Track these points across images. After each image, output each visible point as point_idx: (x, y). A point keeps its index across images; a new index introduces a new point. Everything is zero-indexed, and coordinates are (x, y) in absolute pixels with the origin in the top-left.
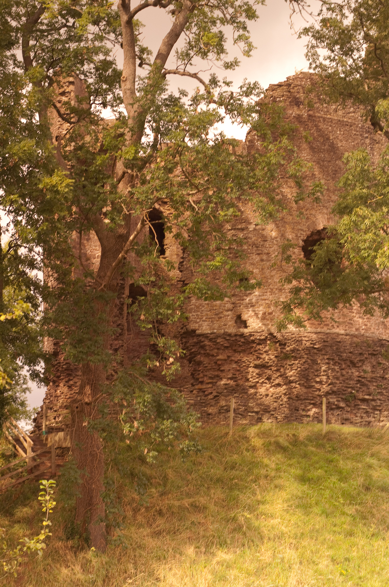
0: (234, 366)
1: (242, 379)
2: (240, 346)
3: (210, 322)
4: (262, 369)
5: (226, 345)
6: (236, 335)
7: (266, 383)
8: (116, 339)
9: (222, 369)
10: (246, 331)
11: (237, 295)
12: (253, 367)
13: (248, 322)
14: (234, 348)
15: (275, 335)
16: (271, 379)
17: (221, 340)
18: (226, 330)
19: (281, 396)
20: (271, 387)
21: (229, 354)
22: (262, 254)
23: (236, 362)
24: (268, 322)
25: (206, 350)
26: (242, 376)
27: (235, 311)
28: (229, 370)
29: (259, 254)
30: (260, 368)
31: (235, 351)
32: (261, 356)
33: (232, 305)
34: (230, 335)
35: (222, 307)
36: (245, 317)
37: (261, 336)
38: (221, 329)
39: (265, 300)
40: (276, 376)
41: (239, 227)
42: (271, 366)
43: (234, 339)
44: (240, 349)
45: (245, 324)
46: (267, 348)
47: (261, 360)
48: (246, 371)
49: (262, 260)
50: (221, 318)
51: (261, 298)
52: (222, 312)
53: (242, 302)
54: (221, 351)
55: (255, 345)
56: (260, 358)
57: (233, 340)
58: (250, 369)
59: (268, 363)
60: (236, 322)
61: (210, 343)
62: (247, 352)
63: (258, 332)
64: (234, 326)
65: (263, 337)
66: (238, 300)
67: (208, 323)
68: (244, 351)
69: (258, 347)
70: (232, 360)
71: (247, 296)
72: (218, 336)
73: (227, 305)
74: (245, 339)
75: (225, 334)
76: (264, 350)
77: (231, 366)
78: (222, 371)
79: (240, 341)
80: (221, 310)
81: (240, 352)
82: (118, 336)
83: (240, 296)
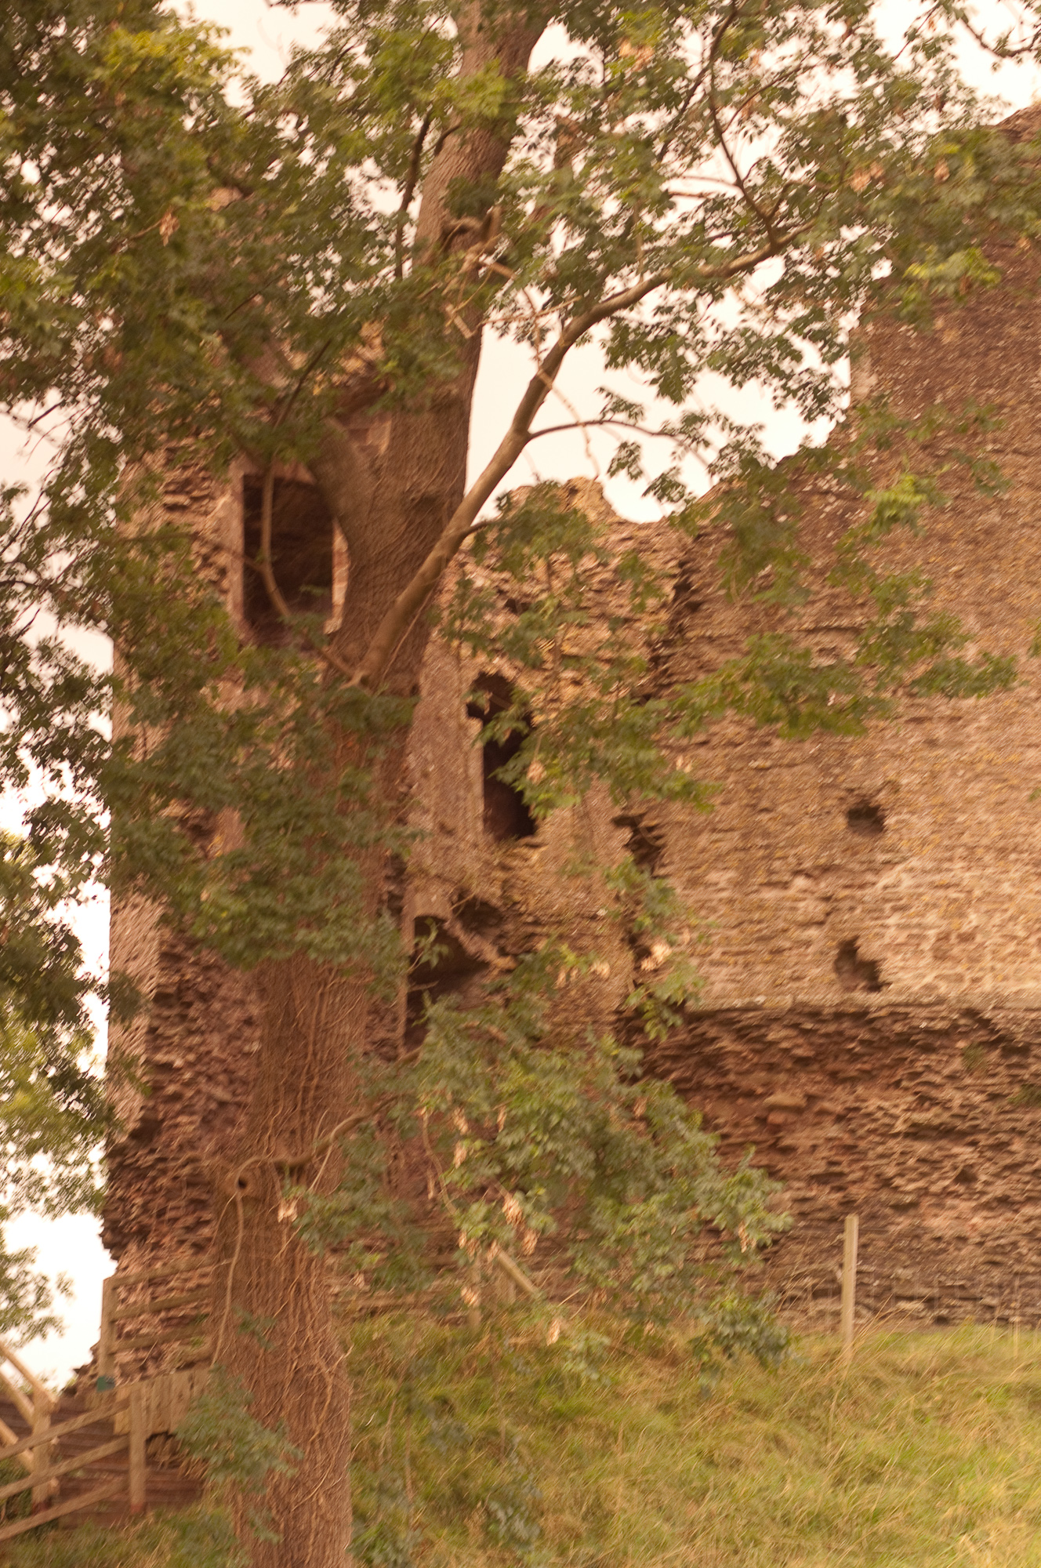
0: (833, 1131)
1: (861, 1180)
2: (855, 1057)
3: (738, 969)
4: (942, 1143)
5: (799, 1052)
6: (838, 1016)
7: (958, 1196)
9: (787, 1141)
10: (875, 999)
11: (838, 868)
12: (907, 1135)
13: (885, 966)
14: (831, 1066)
15: (987, 1015)
16: (974, 1179)
17: (783, 1033)
18: (801, 997)
19: (1014, 1244)
20: (975, 1210)
21: (813, 1090)
22: (930, 719)
23: (839, 1118)
24: (959, 969)
25: (726, 1074)
26: (865, 1168)
27: (833, 928)
28: (814, 1147)
29: (918, 721)
30: (935, 1139)
31: (835, 1078)
32: (934, 1093)
33: (822, 907)
34: (815, 1014)
35: (783, 913)
36: (868, 949)
37: (932, 1019)
38: (782, 993)
39: (947, 886)
40: (993, 1169)
41: (845, 622)
42: (975, 1129)
43: (832, 1028)
44: (853, 1070)
45: (870, 974)
46: (957, 1064)
47: (936, 1110)
48: (880, 1149)
49: (932, 743)
50: (779, 951)
51: (929, 878)
52: (785, 931)
53: (859, 893)
54: (782, 1077)
55: (909, 1053)
56: (934, 1102)
57: (827, 1035)
58: (891, 1143)
59: (963, 1117)
60: (837, 969)
61: (739, 1048)
62: (882, 1081)
63: (921, 1005)
64: (831, 983)
65: (940, 1025)
66: (846, 887)
67: (731, 970)
68: (868, 1076)
69: (923, 1061)
70: (823, 1112)
71: (877, 872)
72: (772, 1020)
73: (802, 905)
74: (873, 1030)
75: (797, 1009)
76: (946, 1072)
77: (819, 1133)
78: (788, 1150)
79: (852, 1039)
80: (781, 925)
81: (853, 1081)
83: (851, 871)
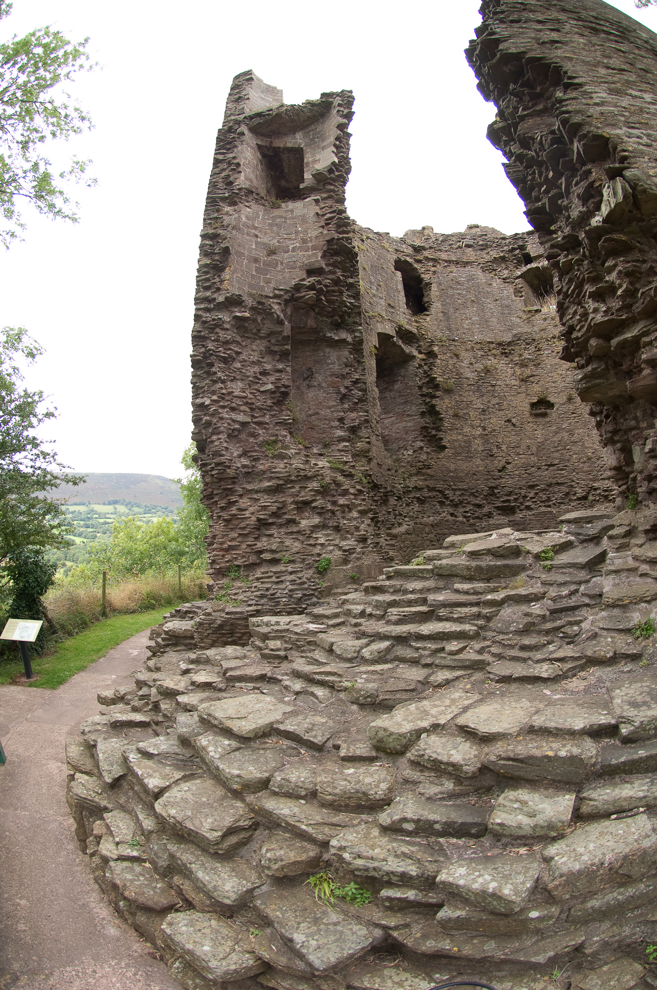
8: (352, 410)
82: (356, 403)
